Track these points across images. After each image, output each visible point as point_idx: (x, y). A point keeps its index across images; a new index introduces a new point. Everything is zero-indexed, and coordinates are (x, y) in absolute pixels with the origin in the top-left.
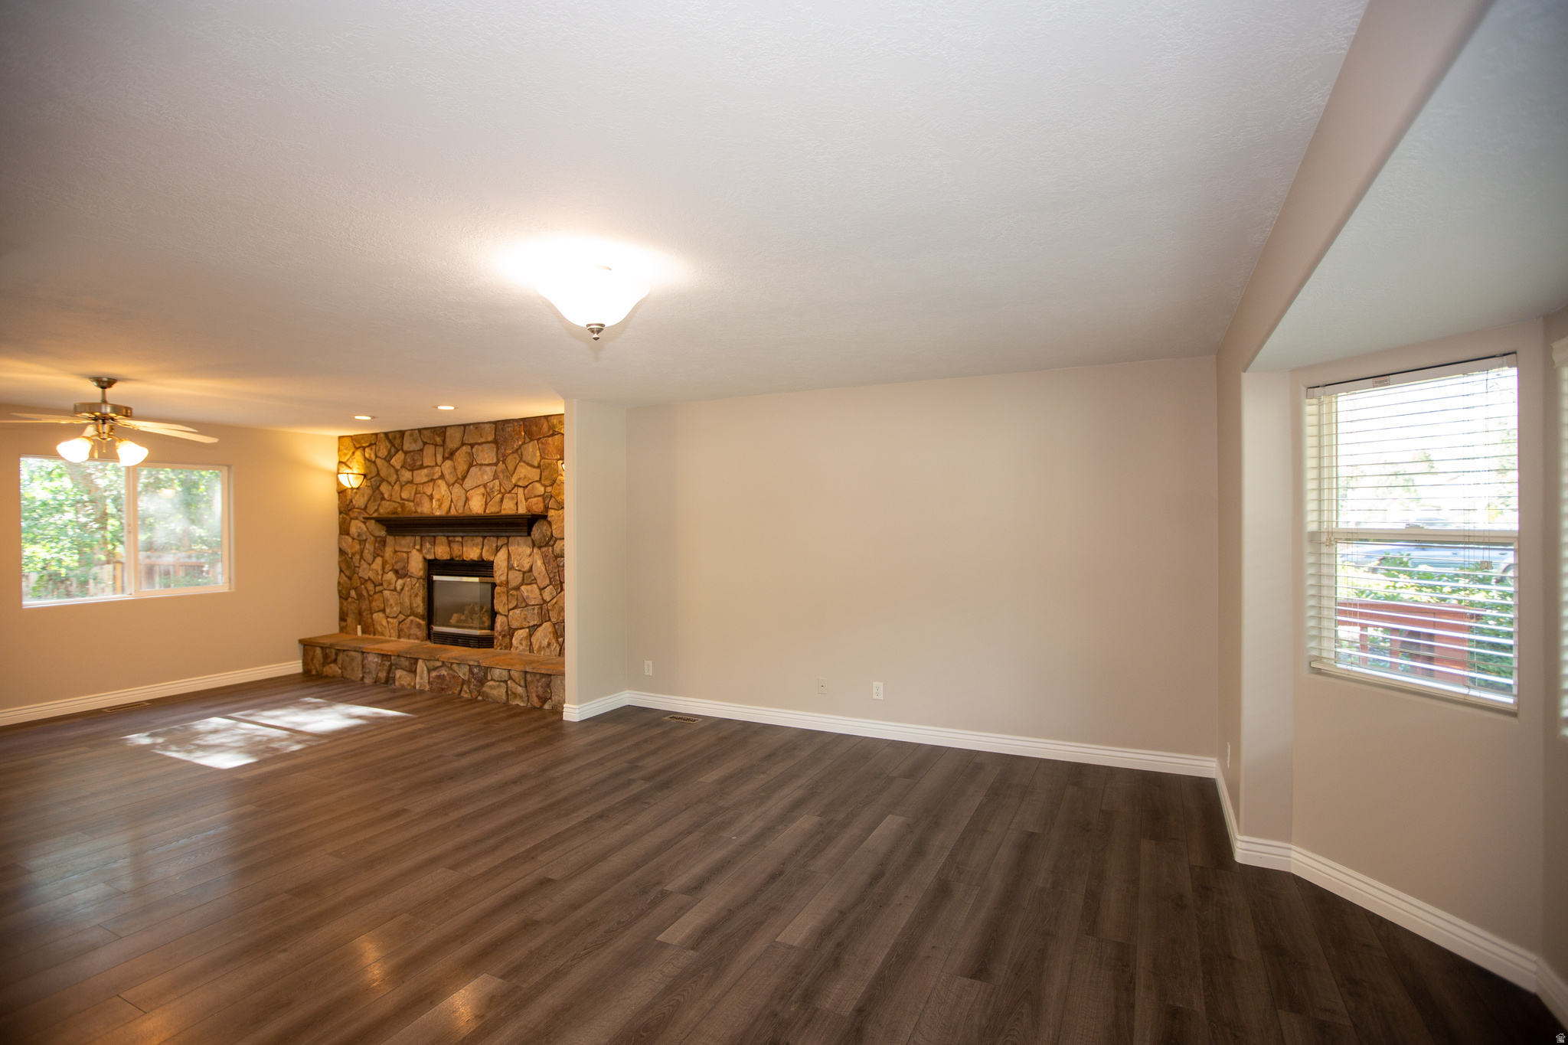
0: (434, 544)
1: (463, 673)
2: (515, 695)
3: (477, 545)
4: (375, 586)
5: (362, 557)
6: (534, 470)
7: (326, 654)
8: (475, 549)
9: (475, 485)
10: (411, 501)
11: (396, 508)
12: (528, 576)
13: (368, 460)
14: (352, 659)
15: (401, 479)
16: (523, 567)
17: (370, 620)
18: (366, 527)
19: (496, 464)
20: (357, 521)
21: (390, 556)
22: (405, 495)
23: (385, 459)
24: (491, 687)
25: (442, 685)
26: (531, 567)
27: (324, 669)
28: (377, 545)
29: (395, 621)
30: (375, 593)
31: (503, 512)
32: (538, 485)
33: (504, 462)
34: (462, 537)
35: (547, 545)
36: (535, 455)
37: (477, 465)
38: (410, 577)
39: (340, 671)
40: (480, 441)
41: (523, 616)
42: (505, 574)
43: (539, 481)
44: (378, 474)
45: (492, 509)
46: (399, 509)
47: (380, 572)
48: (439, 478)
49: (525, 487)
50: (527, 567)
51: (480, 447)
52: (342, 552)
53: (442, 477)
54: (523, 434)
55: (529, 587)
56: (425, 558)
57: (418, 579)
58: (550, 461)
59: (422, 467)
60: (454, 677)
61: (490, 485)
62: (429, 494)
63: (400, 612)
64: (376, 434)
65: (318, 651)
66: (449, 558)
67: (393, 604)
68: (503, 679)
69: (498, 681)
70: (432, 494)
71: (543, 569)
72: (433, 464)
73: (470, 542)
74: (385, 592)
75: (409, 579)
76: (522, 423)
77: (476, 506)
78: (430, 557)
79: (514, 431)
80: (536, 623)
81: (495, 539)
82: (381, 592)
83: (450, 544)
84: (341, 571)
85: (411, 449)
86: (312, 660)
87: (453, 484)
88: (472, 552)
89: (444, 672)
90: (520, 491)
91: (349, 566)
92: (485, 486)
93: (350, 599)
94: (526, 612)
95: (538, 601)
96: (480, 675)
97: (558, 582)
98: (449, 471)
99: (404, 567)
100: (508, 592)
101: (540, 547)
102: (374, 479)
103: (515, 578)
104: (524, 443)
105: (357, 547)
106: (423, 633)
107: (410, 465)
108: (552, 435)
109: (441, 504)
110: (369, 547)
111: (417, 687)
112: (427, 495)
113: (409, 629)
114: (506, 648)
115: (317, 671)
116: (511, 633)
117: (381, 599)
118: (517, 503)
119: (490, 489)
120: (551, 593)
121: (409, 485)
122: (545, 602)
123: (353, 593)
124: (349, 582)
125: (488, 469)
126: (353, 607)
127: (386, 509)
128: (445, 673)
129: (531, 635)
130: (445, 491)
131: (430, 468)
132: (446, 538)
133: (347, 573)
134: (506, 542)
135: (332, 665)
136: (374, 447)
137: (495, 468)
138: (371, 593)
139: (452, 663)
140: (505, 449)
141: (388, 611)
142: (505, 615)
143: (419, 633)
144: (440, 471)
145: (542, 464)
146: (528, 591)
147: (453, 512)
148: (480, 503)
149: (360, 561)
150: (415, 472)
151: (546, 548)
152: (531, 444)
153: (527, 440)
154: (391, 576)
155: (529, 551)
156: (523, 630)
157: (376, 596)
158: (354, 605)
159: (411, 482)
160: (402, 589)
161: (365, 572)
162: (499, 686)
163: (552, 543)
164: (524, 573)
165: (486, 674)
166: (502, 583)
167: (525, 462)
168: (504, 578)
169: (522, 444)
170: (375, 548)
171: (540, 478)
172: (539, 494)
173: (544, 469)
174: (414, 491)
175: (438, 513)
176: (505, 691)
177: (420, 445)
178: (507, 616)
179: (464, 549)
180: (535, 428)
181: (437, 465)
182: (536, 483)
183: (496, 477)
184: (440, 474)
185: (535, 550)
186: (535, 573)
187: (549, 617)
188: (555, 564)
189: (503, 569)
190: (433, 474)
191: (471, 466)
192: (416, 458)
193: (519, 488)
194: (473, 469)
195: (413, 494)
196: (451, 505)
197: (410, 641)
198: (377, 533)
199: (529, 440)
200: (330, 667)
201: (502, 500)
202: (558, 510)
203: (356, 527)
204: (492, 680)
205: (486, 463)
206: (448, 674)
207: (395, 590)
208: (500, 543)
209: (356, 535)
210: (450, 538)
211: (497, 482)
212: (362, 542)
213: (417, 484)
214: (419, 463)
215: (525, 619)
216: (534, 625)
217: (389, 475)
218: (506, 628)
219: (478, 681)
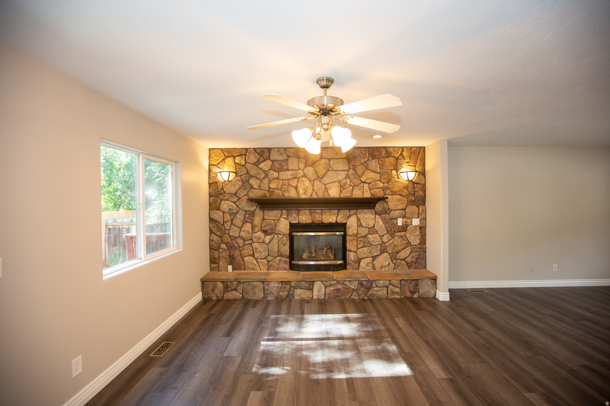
0: (298, 214)
1: (354, 285)
2: (393, 293)
3: (334, 214)
4: (244, 241)
5: (232, 224)
6: (377, 174)
7: (227, 286)
8: (332, 216)
9: (332, 181)
10: (279, 190)
11: (265, 194)
12: (372, 230)
13: (238, 164)
14: (255, 287)
15: (270, 176)
16: (369, 225)
17: (242, 261)
18: (236, 205)
19: (348, 171)
20: (228, 201)
21: (259, 222)
22: (273, 186)
23: (254, 164)
24: (377, 291)
25: (338, 294)
26: (374, 225)
27: (225, 295)
28: (247, 216)
29: (265, 261)
30: (245, 245)
31: (354, 196)
32: (379, 182)
33: (354, 169)
34: (321, 210)
35: (385, 213)
36: (377, 167)
37: (333, 170)
38: (277, 234)
39: (241, 295)
40: (336, 158)
41: (369, 251)
42: (356, 230)
43: (380, 180)
44: (248, 173)
45: (346, 194)
46: (268, 194)
47: (251, 232)
48: (302, 177)
49: (369, 183)
50: (371, 225)
51: (336, 161)
52: (211, 220)
53: (305, 176)
54: (368, 155)
55: (373, 236)
56: (290, 224)
57: (284, 235)
58: (387, 170)
59: (287, 170)
60: (346, 288)
61: (344, 181)
62: (294, 185)
63: (269, 255)
64: (247, 149)
65: (220, 284)
66: (311, 222)
67: (262, 251)
68: (386, 286)
69: (382, 287)
70: (297, 186)
71: (384, 226)
72: (298, 168)
73: (328, 213)
74: (254, 244)
75: (276, 236)
76: (367, 149)
77: (334, 192)
78: (295, 222)
79: (361, 153)
80: (377, 254)
81: (348, 211)
82: (251, 244)
83: (311, 214)
84: (211, 232)
85: (279, 159)
86: (213, 290)
87: (314, 181)
88: (330, 217)
89: (339, 287)
90: (366, 185)
91: (219, 229)
92: (340, 182)
93: (220, 250)
94: (371, 249)
95: (380, 242)
96: (368, 285)
97: (394, 232)
98: (311, 173)
99: (272, 228)
100: (357, 239)
101: (380, 215)
102: (245, 175)
103: (363, 231)
104: (368, 160)
105: (228, 217)
106: (287, 266)
107: (278, 169)
108: (388, 157)
109: (306, 191)
110: (240, 217)
111: (315, 297)
112: (293, 187)
113: (279, 264)
114: (356, 269)
115: (217, 297)
116: (359, 261)
117: (251, 248)
118: (363, 192)
119: (343, 184)
120: (388, 238)
121: (276, 180)
122: (383, 242)
123: (223, 246)
124: (220, 239)
125: (342, 173)
126: (224, 255)
127: (255, 194)
128: (341, 287)
129: (373, 261)
130: (309, 184)
131: (294, 171)
132: (309, 211)
133: (218, 234)
134: (356, 212)
135: (233, 292)
136: (244, 157)
137: (346, 172)
138: (241, 245)
139: (344, 281)
140: (355, 163)
141: (256, 255)
142: (355, 252)
143: (286, 267)
144: (303, 173)
145: (381, 171)
146: (373, 238)
147: (314, 196)
148: (336, 191)
149: (231, 226)
150: (280, 173)
151: (385, 215)
152: (374, 161)
153: (370, 158)
154: (260, 234)
155: (373, 217)
156: (368, 259)
157: (246, 247)
158: (225, 253)
159: (278, 178)
160: (270, 242)
161: (235, 232)
162: (381, 290)
163: (388, 212)
164: (369, 228)
165: (372, 284)
166: (353, 234)
167: (370, 170)
168: (355, 232)
169: (367, 161)
170: (244, 217)
171: (380, 179)
172: (380, 187)
173: (383, 174)
174: (281, 184)
175: (303, 197)
176: (386, 291)
177: (285, 157)
178: (356, 252)
179: (323, 217)
180: (376, 152)
181: (300, 169)
182: (377, 181)
183: (347, 177)
184: (303, 174)
185: (377, 216)
186: (377, 228)
187: (387, 250)
188: (391, 223)
189: (354, 227)
190: (297, 174)
191: (328, 170)
192: (283, 165)
193: (365, 184)
194: (329, 173)
195: (280, 186)
196: (312, 192)
197: (279, 271)
198: (247, 209)
199: (371, 159)
200: (232, 293)
201: (353, 190)
202: (392, 195)
203: (225, 206)
204: (377, 286)
205: (341, 169)
206: (342, 287)
207: (263, 242)
208: (351, 213)
209: (227, 210)
210: (311, 211)
211: (348, 180)
212: (233, 214)
213: (283, 180)
214: (285, 167)
215: (370, 253)
216: (376, 255)
217: (259, 174)
218: (357, 258)
219: (366, 289)
